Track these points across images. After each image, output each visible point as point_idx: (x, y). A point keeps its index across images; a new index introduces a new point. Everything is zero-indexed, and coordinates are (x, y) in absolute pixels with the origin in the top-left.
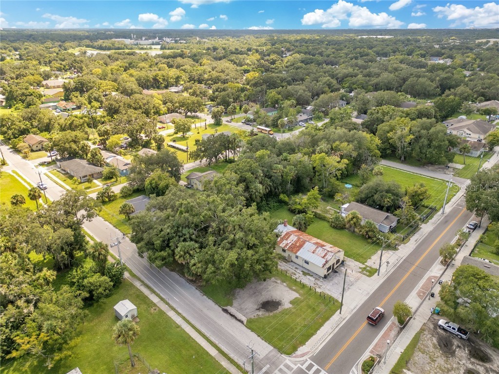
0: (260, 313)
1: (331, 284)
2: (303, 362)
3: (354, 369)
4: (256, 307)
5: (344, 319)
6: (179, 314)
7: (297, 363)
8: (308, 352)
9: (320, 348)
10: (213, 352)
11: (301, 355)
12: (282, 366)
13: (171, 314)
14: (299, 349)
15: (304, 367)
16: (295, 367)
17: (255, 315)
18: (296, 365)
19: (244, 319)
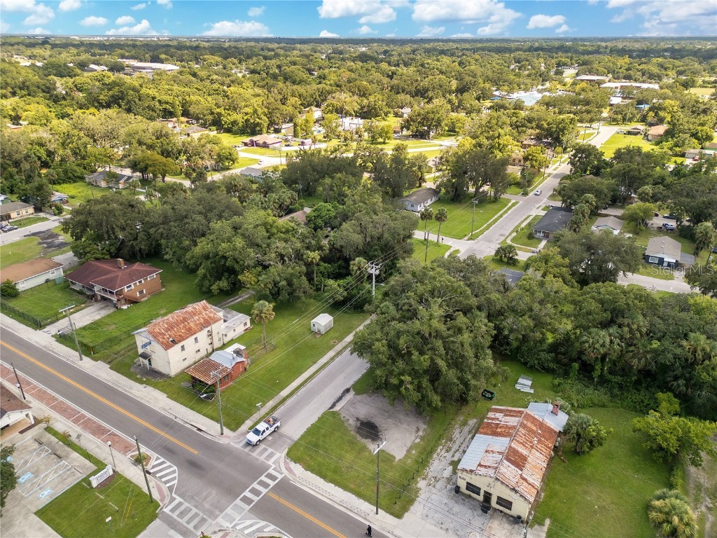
0: (351, 422)
1: (446, 501)
2: (279, 470)
3: (272, 527)
4: (362, 416)
5: (365, 519)
6: (332, 359)
7: (277, 464)
8: (294, 475)
9: (303, 488)
10: (284, 393)
11: (289, 467)
12: (270, 450)
13: (331, 354)
14: (298, 465)
15: (271, 471)
16: (270, 463)
17: (347, 417)
18: (274, 463)
19: (337, 408)
